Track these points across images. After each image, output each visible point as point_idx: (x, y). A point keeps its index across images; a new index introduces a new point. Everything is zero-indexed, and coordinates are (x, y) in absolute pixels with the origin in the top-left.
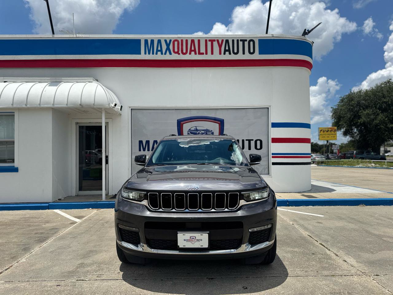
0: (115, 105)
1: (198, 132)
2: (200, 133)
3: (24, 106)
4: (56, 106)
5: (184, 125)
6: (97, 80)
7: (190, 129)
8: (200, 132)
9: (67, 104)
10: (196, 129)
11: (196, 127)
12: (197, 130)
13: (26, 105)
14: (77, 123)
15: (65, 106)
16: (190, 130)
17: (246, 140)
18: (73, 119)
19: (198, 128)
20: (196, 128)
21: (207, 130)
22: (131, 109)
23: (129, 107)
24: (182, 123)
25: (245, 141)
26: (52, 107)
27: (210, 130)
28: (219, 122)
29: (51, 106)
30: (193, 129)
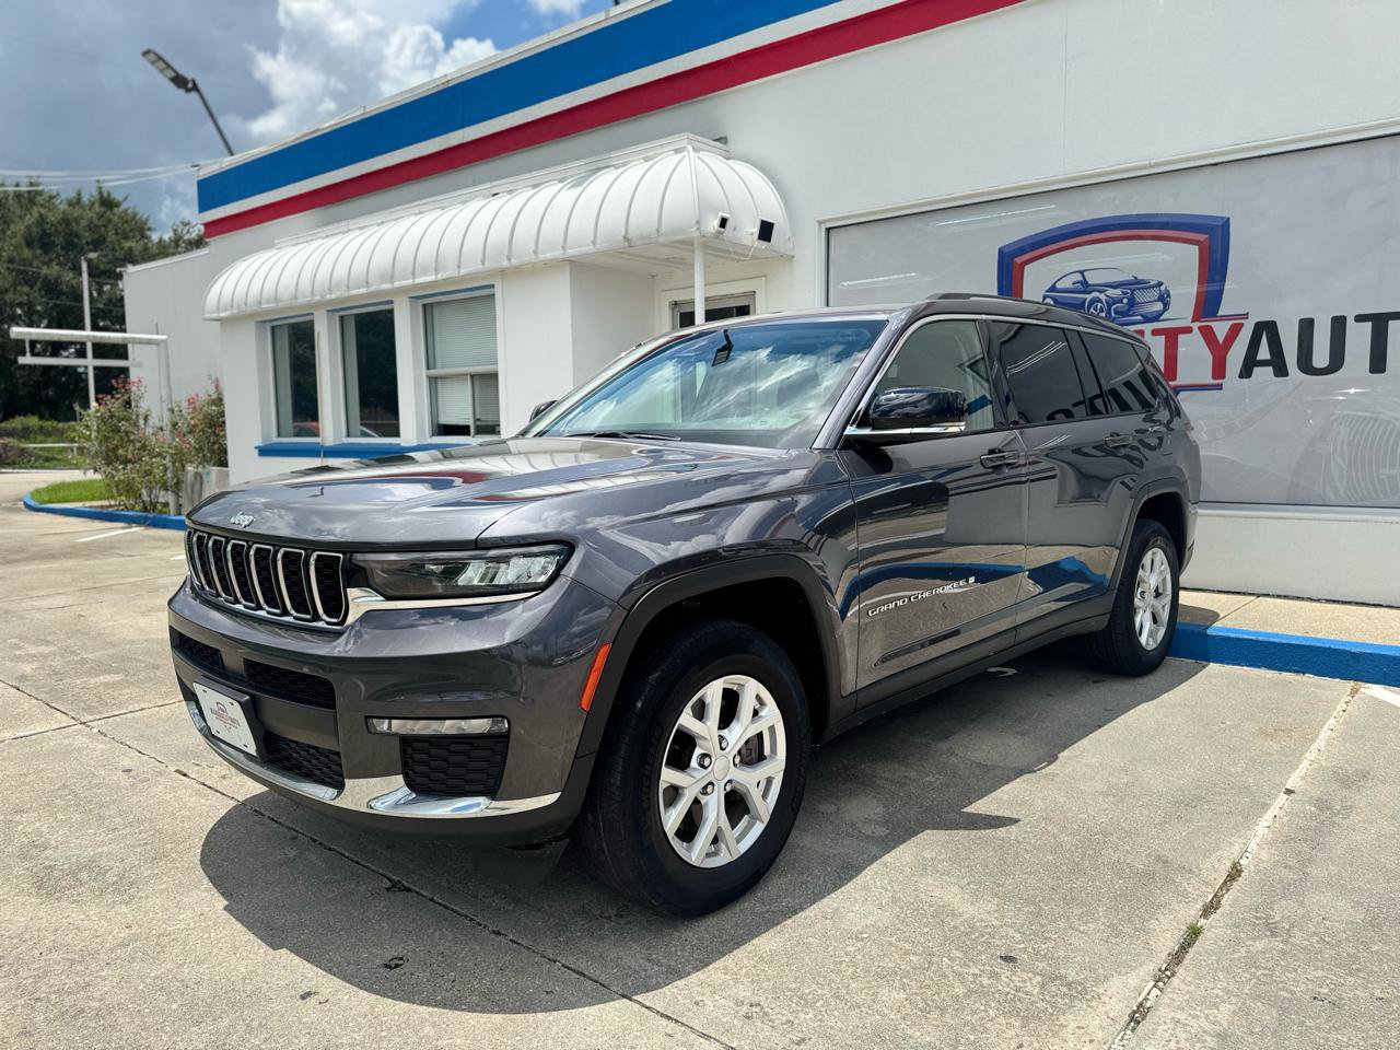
0: (723, 223)
1: (1089, 297)
2: (1099, 301)
3: (505, 263)
4: (570, 252)
5: (1028, 269)
6: (722, 140)
7: (1054, 286)
8: (1102, 297)
9: (594, 243)
10: (1084, 283)
11: (1082, 272)
12: (1085, 286)
13: (509, 260)
14: (675, 304)
15: (590, 249)
16: (1053, 289)
17: (1360, 318)
18: (663, 291)
19: (1092, 279)
20: (1081, 279)
21: (1136, 282)
22: (828, 230)
23: (820, 223)
24: (1019, 260)
25: (1350, 322)
26: (562, 256)
27: (1153, 283)
28: (1202, 237)
29: (558, 253)
30: (1066, 284)
